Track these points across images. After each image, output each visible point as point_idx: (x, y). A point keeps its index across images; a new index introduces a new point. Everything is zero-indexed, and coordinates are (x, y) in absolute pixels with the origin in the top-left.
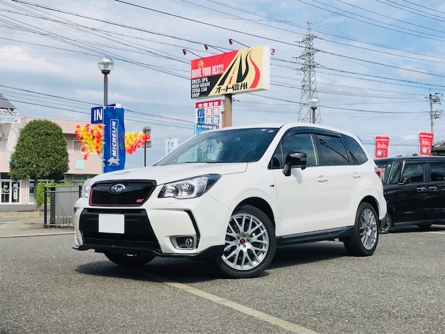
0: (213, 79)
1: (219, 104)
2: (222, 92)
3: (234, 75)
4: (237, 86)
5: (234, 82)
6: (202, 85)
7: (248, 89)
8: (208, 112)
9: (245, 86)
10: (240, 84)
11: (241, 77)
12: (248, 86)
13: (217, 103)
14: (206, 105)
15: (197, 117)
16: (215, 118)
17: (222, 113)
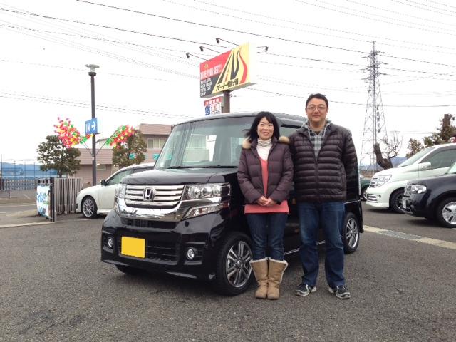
0: (215, 79)
1: (220, 101)
2: (221, 89)
3: (228, 73)
4: (231, 82)
5: (229, 79)
6: (208, 85)
7: (239, 84)
8: (212, 109)
9: (236, 82)
10: (233, 80)
11: (234, 75)
12: (239, 82)
13: (218, 100)
14: (211, 102)
17: (222, 108)
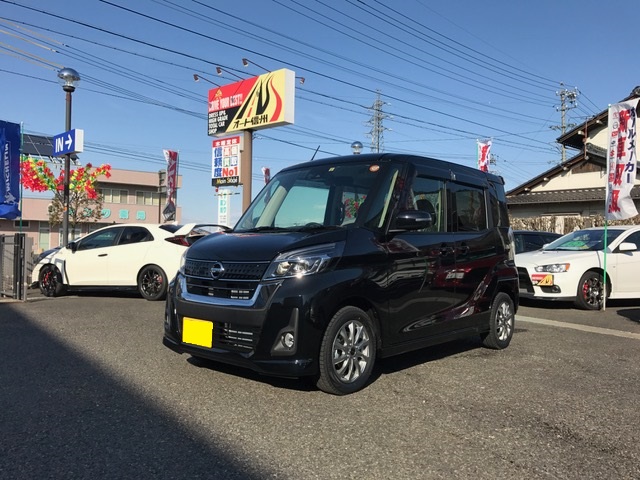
0: (231, 112)
1: (238, 142)
2: (241, 127)
3: (253, 106)
4: (257, 118)
5: (253, 114)
6: (220, 119)
7: (268, 123)
8: (225, 152)
9: (265, 118)
10: (260, 116)
11: (261, 109)
12: (269, 119)
13: (234, 141)
14: (223, 143)
15: (214, 158)
16: (233, 159)
17: (241, 151)
